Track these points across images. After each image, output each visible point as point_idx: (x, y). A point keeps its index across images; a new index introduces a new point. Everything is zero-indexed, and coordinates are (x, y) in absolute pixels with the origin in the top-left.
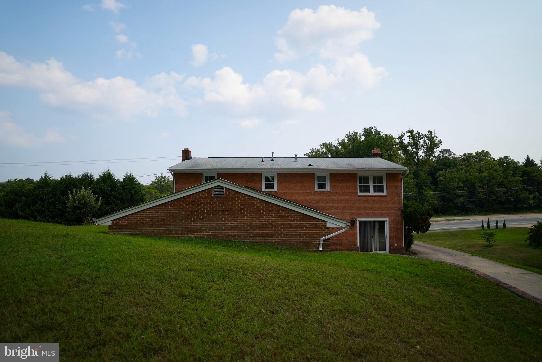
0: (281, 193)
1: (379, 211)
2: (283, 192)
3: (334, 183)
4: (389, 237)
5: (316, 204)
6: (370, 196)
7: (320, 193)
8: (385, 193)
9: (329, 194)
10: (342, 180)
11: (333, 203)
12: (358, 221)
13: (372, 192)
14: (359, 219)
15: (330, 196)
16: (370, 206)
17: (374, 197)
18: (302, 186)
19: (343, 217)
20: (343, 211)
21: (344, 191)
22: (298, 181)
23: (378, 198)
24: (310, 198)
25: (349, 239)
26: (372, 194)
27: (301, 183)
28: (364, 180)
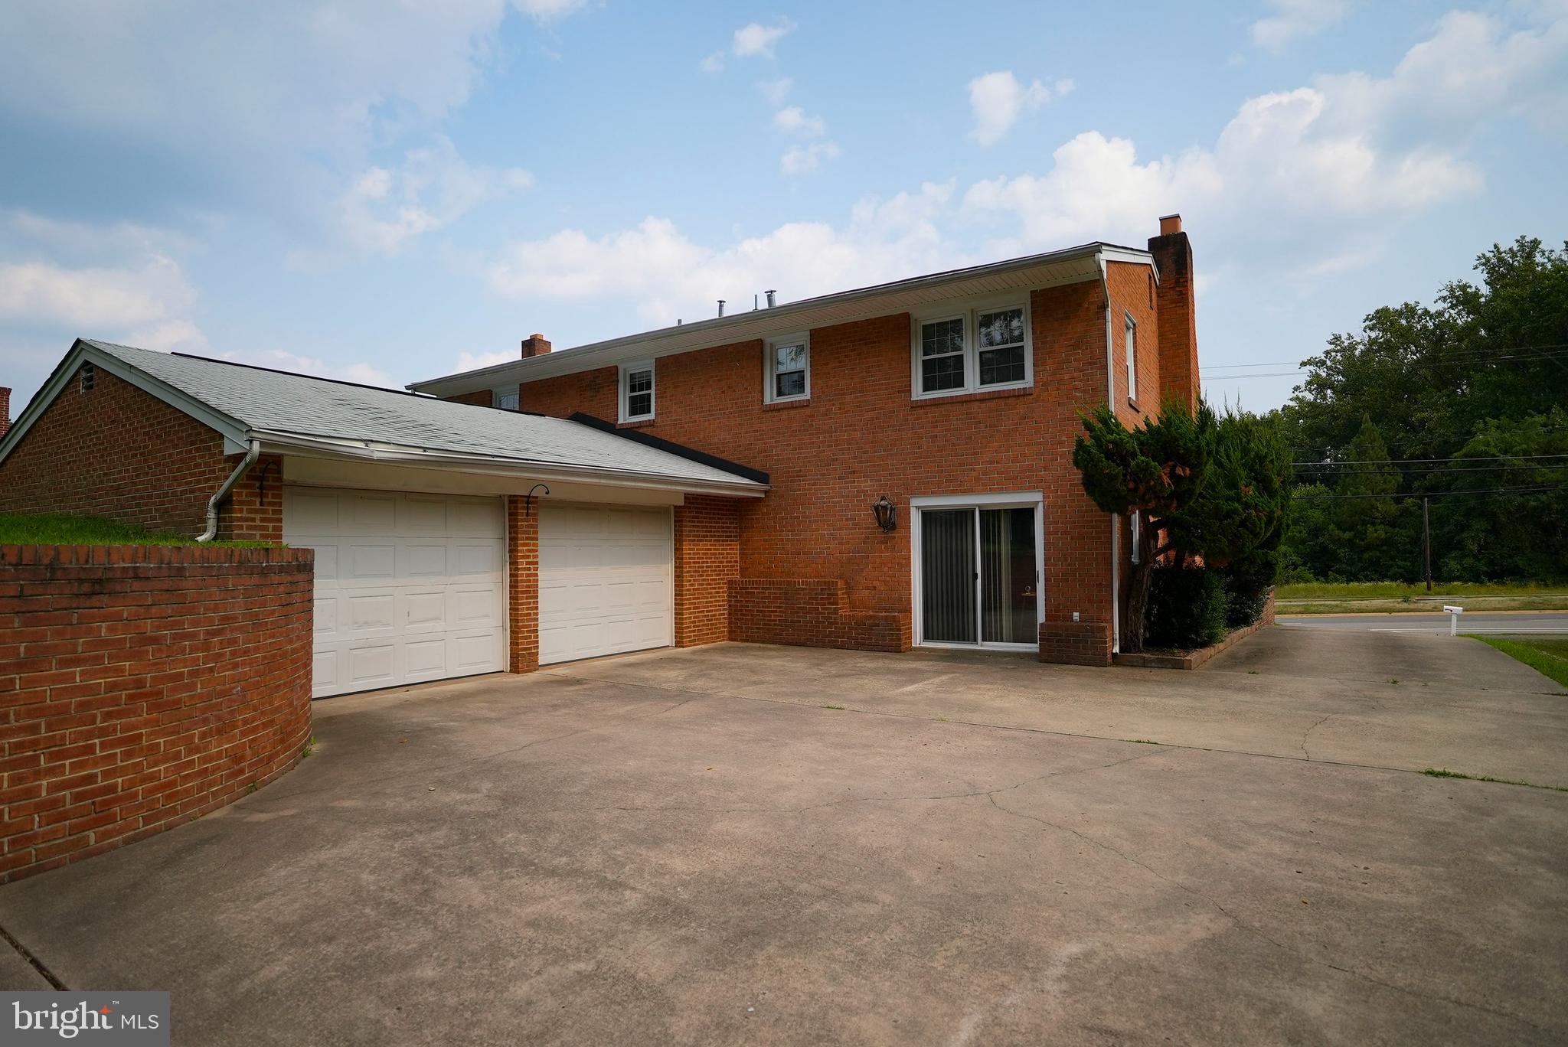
0: (664, 426)
1: (998, 463)
2: (671, 420)
3: (824, 364)
4: (1046, 580)
5: (765, 451)
6: (959, 400)
7: (779, 410)
8: (1028, 381)
9: (808, 411)
10: (852, 350)
11: (822, 442)
12: (913, 511)
13: (972, 383)
14: (920, 503)
15: (809, 416)
16: (959, 445)
17: (977, 403)
18: (723, 392)
19: (857, 496)
20: (854, 472)
21: (860, 392)
22: (712, 377)
23: (992, 404)
24: (747, 432)
25: (876, 583)
26: (972, 391)
27: (719, 380)
28: (943, 334)
